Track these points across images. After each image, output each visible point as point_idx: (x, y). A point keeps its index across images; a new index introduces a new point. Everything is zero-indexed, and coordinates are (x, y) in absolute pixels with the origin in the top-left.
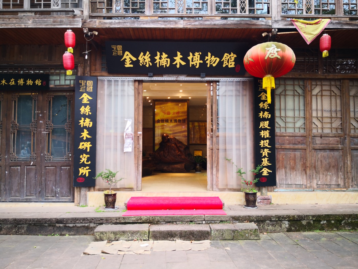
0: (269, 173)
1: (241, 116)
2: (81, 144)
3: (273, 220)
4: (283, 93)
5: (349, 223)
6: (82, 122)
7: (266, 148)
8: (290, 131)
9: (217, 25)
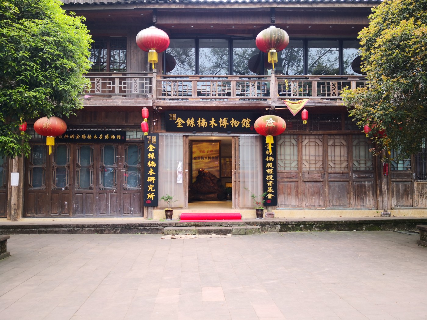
0: (272, 197)
1: (254, 159)
2: (149, 178)
3: (271, 224)
4: (283, 144)
5: (318, 226)
6: (149, 163)
7: (271, 180)
8: (288, 169)
9: (237, 104)
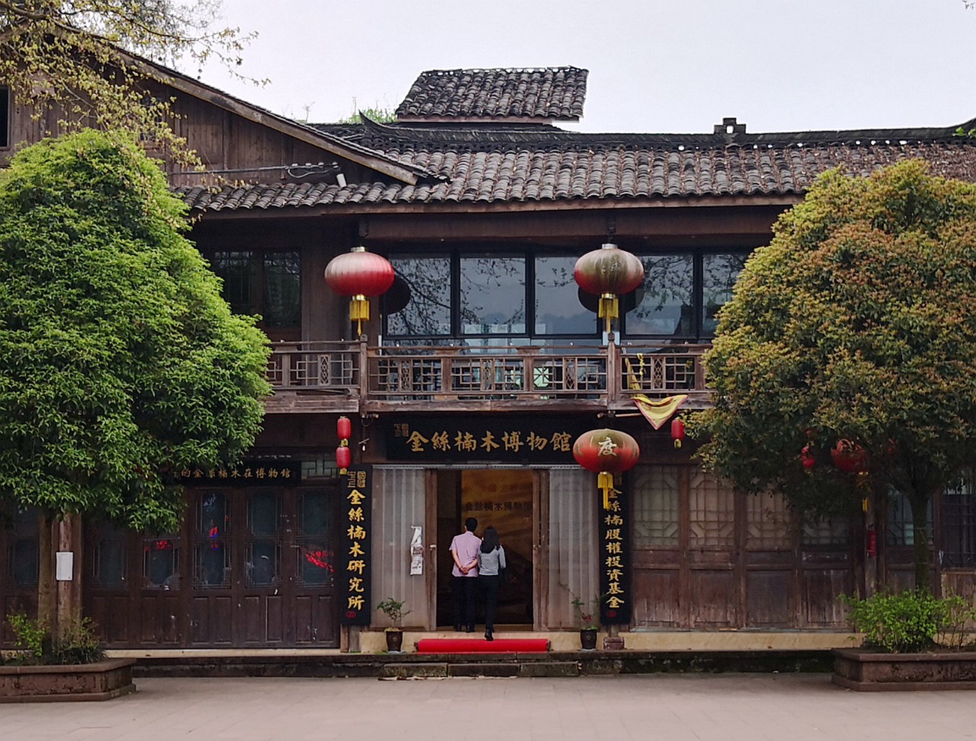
0: (619, 604)
2: (351, 562)
4: (647, 486)
6: (351, 531)
7: (616, 568)
8: (657, 543)
